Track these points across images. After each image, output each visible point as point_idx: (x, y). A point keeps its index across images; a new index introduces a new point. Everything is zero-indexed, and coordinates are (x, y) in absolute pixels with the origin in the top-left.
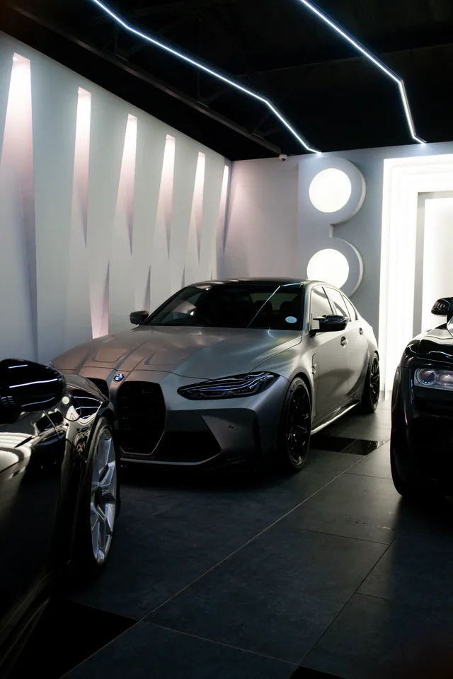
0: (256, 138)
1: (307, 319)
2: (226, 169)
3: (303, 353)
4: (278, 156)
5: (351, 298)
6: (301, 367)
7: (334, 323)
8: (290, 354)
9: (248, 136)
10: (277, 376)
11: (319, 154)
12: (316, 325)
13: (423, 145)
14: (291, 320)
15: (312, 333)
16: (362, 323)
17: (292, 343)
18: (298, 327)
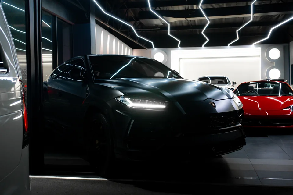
2: (132, 51)
4: (145, 49)
11: (156, 49)
13: (180, 48)
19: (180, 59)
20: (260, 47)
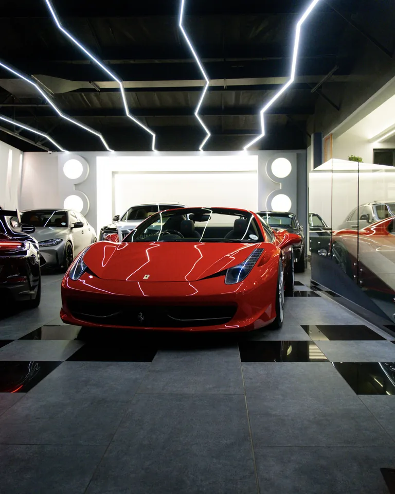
0: (38, 145)
1: (69, 224)
2: (21, 155)
3: (69, 234)
4: (47, 151)
5: (85, 217)
6: (69, 238)
7: (79, 225)
8: (65, 234)
9: (35, 145)
10: (62, 240)
11: (67, 153)
12: (73, 226)
13: (112, 152)
14: (63, 224)
15: (72, 228)
16: (89, 226)
17: (65, 231)
18: (66, 226)
19: (114, 173)
20: (256, 155)
